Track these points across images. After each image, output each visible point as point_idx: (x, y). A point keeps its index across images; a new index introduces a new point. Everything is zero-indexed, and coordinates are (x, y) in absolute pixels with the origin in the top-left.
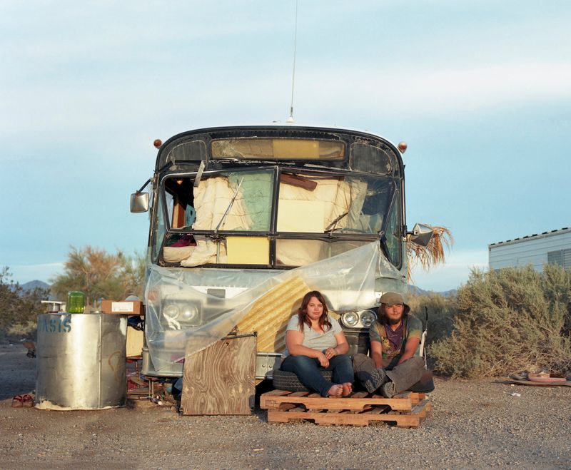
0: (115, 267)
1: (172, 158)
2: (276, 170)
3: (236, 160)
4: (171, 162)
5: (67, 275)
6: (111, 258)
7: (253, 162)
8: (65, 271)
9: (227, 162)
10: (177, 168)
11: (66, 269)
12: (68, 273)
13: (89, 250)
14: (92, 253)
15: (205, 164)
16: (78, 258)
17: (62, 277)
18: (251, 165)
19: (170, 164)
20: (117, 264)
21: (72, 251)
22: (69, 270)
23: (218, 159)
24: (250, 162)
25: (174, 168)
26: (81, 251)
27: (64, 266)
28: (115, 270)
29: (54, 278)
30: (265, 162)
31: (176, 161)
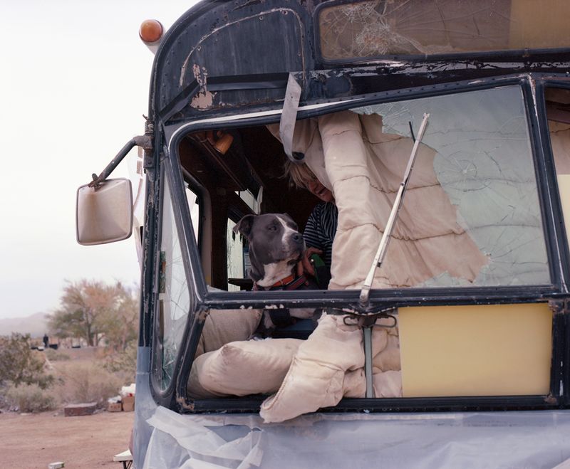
0: (115, 298)
1: (196, 70)
2: (526, 88)
3: (396, 64)
4: (195, 83)
5: (64, 310)
6: (110, 290)
7: (450, 67)
8: (62, 306)
9: (369, 72)
10: (215, 101)
11: (62, 303)
12: (65, 307)
13: (85, 282)
14: (87, 285)
15: (300, 82)
16: (75, 291)
17: (59, 312)
18: (445, 77)
19: (192, 88)
20: (116, 295)
21: (67, 285)
22: (66, 305)
23: (339, 66)
24: (440, 68)
25: (204, 101)
26: (76, 284)
27: (61, 301)
28: (115, 301)
29: (52, 314)
30: (489, 66)
31: (211, 81)
